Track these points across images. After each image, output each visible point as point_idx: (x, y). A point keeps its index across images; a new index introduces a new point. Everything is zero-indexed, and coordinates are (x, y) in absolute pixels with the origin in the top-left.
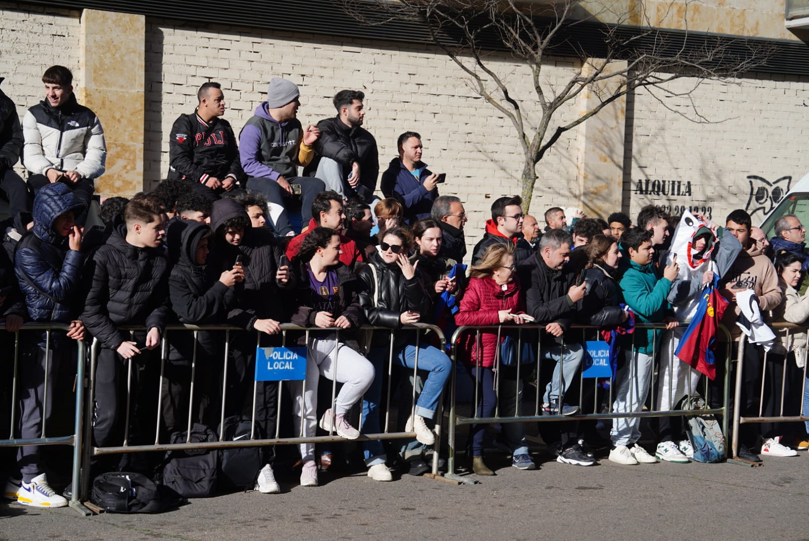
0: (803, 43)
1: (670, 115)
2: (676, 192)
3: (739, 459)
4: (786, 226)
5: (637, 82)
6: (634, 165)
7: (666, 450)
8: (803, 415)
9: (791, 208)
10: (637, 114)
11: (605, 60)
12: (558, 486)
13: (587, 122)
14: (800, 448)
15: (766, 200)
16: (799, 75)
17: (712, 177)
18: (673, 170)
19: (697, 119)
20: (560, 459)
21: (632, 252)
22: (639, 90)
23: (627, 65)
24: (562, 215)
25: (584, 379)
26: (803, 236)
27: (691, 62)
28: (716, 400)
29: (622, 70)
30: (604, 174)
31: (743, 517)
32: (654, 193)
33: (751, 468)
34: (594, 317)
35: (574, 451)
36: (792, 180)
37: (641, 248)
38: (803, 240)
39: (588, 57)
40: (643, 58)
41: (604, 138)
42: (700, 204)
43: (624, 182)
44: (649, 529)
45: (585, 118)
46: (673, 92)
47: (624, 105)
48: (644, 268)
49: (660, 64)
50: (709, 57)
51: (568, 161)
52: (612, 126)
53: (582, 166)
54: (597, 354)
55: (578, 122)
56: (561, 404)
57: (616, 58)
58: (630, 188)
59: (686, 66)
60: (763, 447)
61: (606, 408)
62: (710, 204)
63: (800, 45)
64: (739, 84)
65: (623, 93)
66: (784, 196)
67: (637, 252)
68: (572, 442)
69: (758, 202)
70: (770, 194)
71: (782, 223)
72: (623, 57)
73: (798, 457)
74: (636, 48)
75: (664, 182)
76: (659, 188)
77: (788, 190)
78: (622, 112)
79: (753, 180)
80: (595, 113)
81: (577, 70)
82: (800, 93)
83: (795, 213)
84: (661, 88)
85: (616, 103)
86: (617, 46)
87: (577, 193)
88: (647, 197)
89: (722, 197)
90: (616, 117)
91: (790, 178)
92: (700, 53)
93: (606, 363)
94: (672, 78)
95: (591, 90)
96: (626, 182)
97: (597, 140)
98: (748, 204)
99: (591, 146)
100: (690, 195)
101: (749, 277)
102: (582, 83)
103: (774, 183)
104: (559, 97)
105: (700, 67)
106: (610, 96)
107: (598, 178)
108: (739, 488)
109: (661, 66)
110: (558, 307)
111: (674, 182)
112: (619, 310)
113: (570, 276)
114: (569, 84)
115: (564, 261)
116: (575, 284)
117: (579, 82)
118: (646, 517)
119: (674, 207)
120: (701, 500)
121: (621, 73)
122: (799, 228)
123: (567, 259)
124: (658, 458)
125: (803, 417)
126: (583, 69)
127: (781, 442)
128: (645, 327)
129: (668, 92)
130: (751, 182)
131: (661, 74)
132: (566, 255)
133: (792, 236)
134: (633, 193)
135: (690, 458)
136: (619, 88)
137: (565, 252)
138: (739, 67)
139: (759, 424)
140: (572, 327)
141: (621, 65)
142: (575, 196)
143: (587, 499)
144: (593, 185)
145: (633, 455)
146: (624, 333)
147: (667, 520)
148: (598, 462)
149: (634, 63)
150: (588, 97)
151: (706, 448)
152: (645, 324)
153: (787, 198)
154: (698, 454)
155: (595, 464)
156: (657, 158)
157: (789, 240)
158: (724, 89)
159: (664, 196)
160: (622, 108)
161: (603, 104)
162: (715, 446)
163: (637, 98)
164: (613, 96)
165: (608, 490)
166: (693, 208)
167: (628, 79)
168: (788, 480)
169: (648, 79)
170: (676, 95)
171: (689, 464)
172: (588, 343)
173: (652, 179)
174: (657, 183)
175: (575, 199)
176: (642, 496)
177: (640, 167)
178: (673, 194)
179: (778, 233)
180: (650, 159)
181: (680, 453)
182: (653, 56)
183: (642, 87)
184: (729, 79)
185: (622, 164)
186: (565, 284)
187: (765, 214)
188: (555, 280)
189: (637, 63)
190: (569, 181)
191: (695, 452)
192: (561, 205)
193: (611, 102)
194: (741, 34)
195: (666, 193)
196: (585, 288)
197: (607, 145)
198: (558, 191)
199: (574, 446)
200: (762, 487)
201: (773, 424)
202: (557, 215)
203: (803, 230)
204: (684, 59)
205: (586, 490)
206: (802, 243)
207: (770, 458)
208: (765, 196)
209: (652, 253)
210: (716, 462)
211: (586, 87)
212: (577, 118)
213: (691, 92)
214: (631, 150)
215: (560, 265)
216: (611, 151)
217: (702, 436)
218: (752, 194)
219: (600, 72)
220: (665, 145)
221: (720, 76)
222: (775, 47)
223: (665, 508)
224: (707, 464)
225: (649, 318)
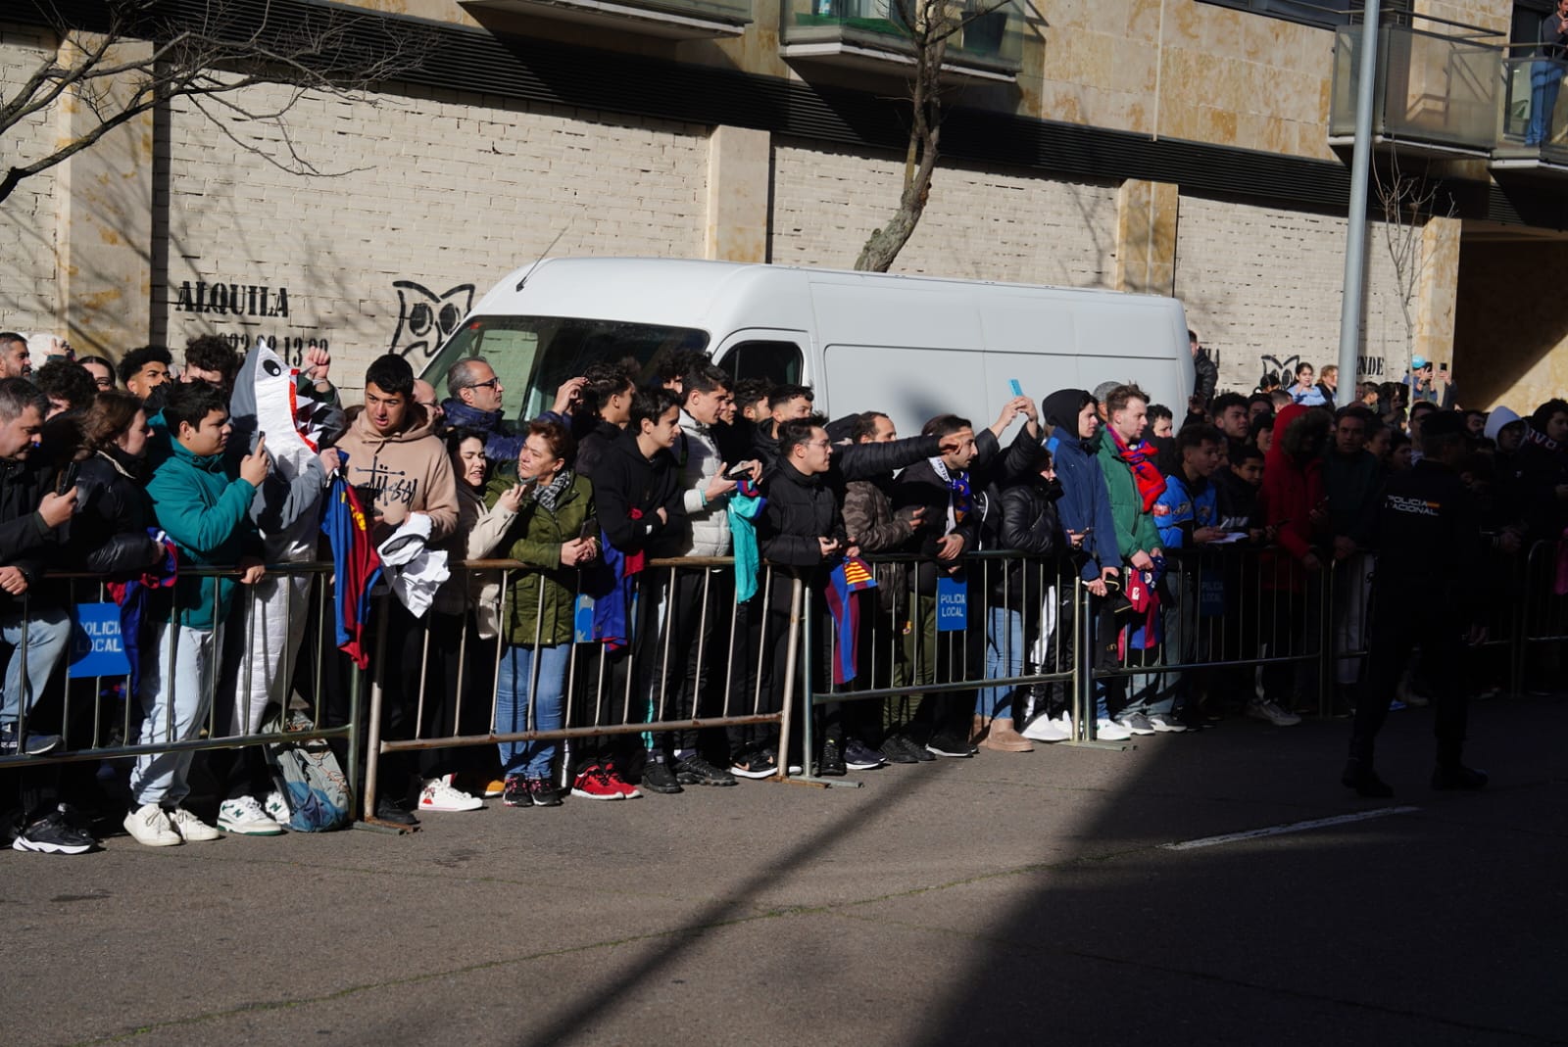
0: (488, 33)
1: (243, 156)
2: (258, 310)
3: (377, 822)
4: (469, 379)
5: (173, 86)
6: (173, 252)
7: (238, 813)
8: (494, 732)
9: (474, 343)
10: (175, 151)
11: (105, 37)
12: (14, 898)
13: (72, 162)
14: (488, 793)
15: (430, 328)
16: (484, 94)
17: (327, 281)
18: (252, 266)
19: (296, 167)
20: (20, 844)
21: (186, 430)
22: (179, 102)
23: (152, 51)
24: (22, 350)
25: (71, 680)
26: (499, 399)
27: (280, 53)
28: (334, 712)
29: (142, 59)
30: (112, 269)
31: (381, 930)
32: (215, 310)
33: (399, 837)
34: (93, 556)
35: (50, 827)
36: (476, 292)
37: (204, 423)
38: (497, 406)
39: (69, 28)
40: (184, 39)
41: (110, 196)
42: (307, 334)
43: (153, 286)
44: (200, 968)
45: (68, 152)
46: (246, 111)
47: (150, 131)
48: (205, 462)
49: (218, 53)
50: (315, 46)
51: (36, 240)
52: (125, 172)
53: (65, 251)
54: (99, 629)
55: (54, 160)
56: (23, 732)
57: (129, 36)
58: (166, 297)
59: (271, 61)
60: (423, 796)
61: (117, 736)
62: (325, 334)
63: (483, 37)
64: (373, 103)
65: (145, 107)
66: (461, 321)
67: (198, 430)
68: (45, 809)
69: (414, 332)
70: (436, 318)
71: (461, 374)
72: (142, 34)
73: (484, 811)
74: (169, 18)
75: (234, 287)
76: (223, 299)
77: (469, 310)
78: (146, 144)
79: (404, 290)
80: (88, 142)
81: (48, 54)
82: (486, 128)
83: (481, 354)
84: (222, 102)
85: (132, 125)
86: (128, 11)
87: (56, 305)
88: (200, 317)
89: (346, 320)
90: (134, 155)
91: (471, 288)
92: (297, 37)
93: (118, 647)
94: (244, 84)
95: (79, 97)
96: (158, 286)
97: (94, 199)
98: (397, 336)
99: (84, 211)
100: (285, 315)
101: (403, 481)
102: (60, 81)
103: (443, 296)
104: (11, 106)
105: (297, 65)
106: (118, 111)
107: (100, 276)
108: (375, 876)
109: (221, 57)
110: (16, 536)
111: (253, 289)
112: (146, 540)
113: (43, 474)
114: (32, 81)
115: (30, 442)
116: (54, 490)
117: (54, 79)
118: (194, 945)
119: (255, 338)
120: (303, 905)
121: (140, 66)
122: (491, 384)
123: (37, 438)
124: (223, 829)
125: (495, 736)
126: (59, 51)
127: (455, 785)
128: (198, 573)
129: (238, 110)
130: (400, 293)
131: (222, 73)
132: (33, 431)
133: (478, 399)
134: (172, 308)
135: (286, 825)
136: (138, 96)
137: (31, 425)
138: (372, 70)
139: (416, 753)
140: (47, 576)
141: (141, 50)
142: (52, 312)
143: (75, 920)
144: (87, 292)
145: (174, 827)
146: (155, 585)
147: (237, 948)
148: (100, 845)
149: (165, 48)
150: (73, 111)
151: (312, 804)
152: (198, 567)
153: (467, 324)
154: (299, 816)
155: (94, 849)
156: (219, 240)
157: (474, 405)
158: (346, 111)
159: (234, 316)
160: (146, 136)
161: (106, 127)
162: (330, 798)
163: (175, 119)
164: (126, 112)
165: (119, 900)
166: (292, 341)
167: (156, 78)
168: (464, 855)
169: (195, 81)
170: (253, 117)
171: (283, 836)
172: (82, 608)
173: (211, 281)
174: (220, 288)
175: (50, 317)
176: (188, 905)
177: (186, 257)
178: (252, 312)
179: (454, 391)
180: (207, 242)
181: (264, 816)
182: (203, 37)
183: (184, 97)
184: (353, 92)
185: (148, 250)
186: (32, 490)
187: (428, 355)
188: (12, 482)
189: (173, 47)
190: (37, 279)
191: (291, 815)
192: (21, 329)
193: (122, 124)
194: (373, 8)
195: (240, 310)
196: (74, 499)
197: (117, 209)
198: (15, 300)
199: (50, 816)
200: (418, 871)
201: (440, 751)
202: (11, 349)
203: (499, 388)
204: (267, 47)
205: (74, 903)
206: (498, 410)
207: (435, 814)
208: (428, 321)
209: (226, 434)
210: (334, 828)
211: (67, 89)
212: (50, 152)
213: (282, 112)
214: (167, 222)
215: (22, 449)
216: (126, 222)
217: (304, 781)
218: (402, 316)
219: (96, 61)
220: (233, 215)
221: (336, 85)
222: (437, 37)
223: (234, 925)
224: (318, 836)
225: (205, 556)
